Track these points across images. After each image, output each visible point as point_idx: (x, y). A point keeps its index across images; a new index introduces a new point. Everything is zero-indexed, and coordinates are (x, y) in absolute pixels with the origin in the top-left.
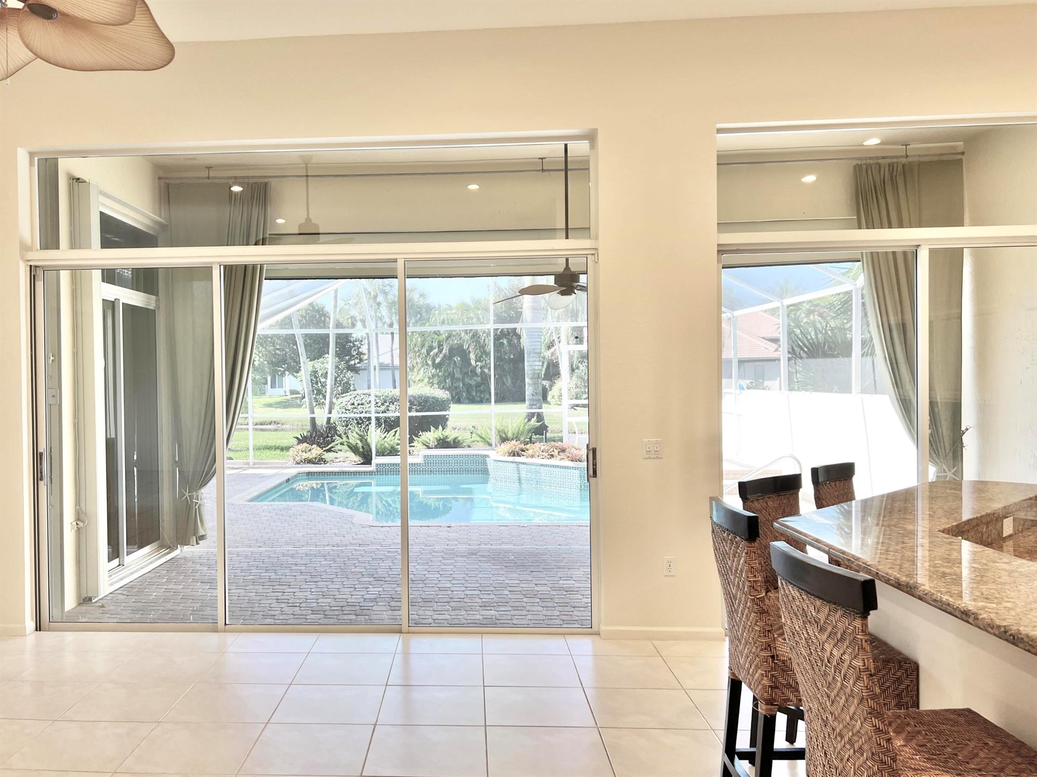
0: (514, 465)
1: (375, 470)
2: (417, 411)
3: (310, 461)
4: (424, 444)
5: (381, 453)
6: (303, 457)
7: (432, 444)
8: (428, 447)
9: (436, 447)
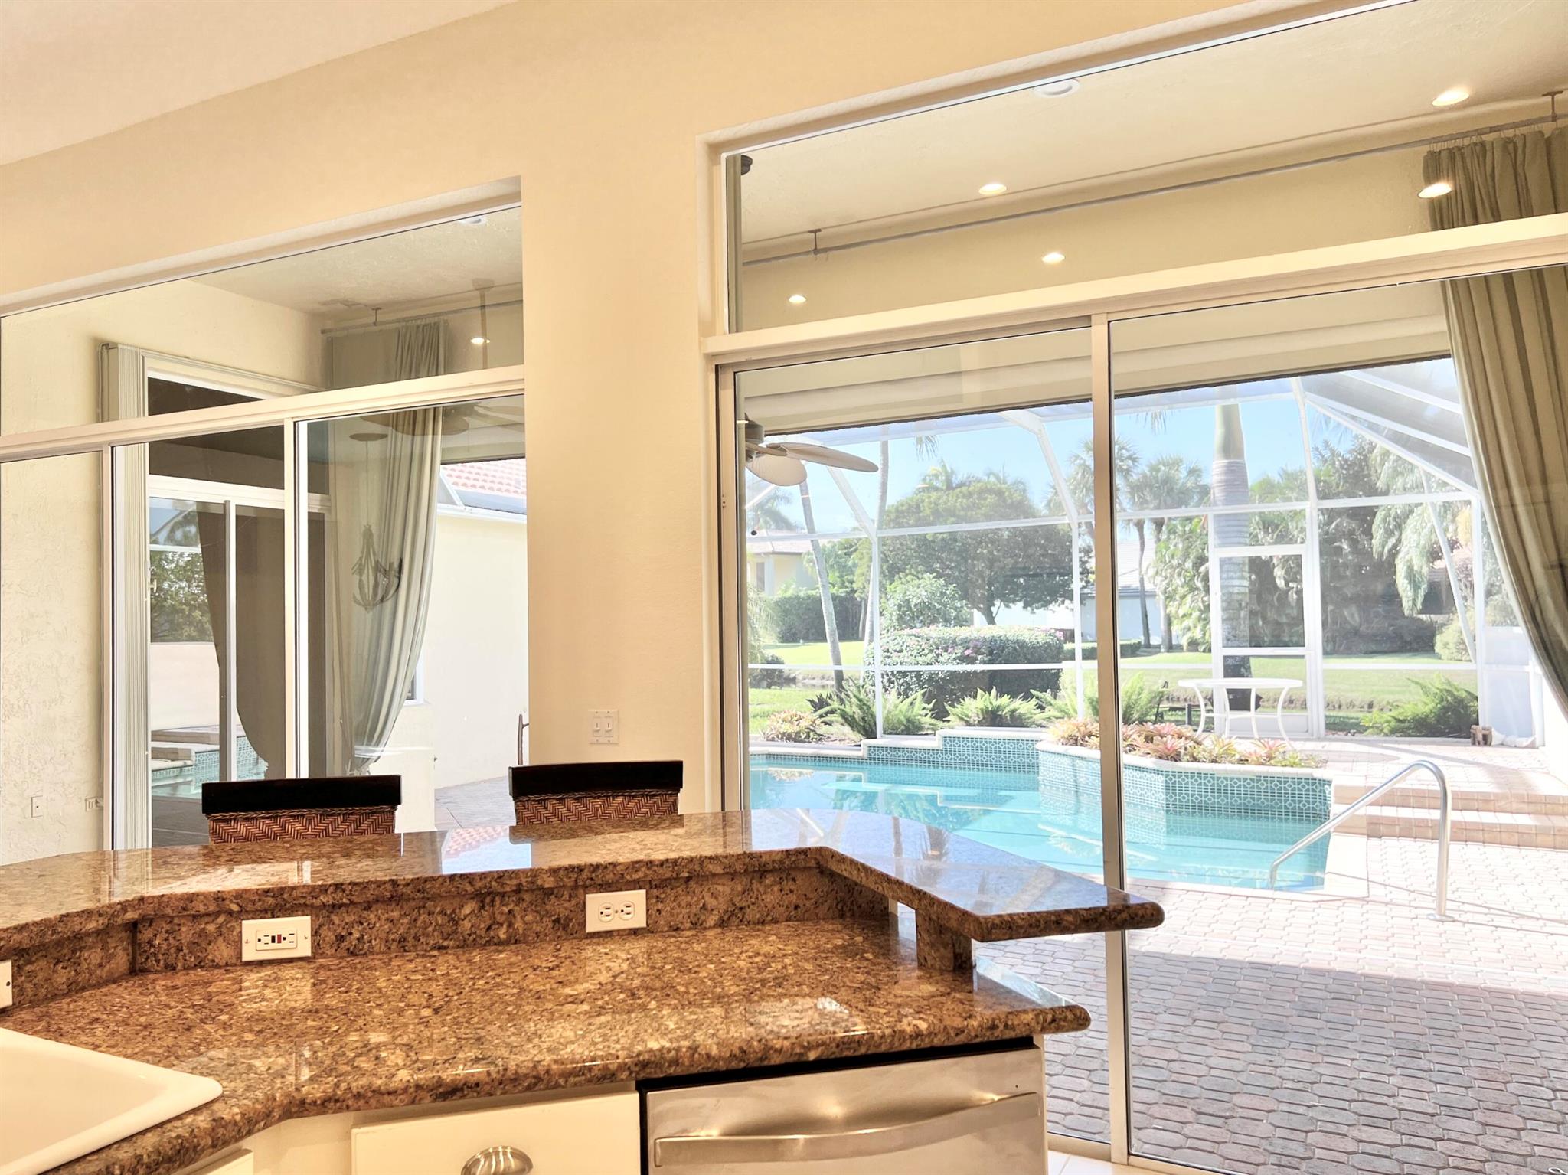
0: (1067, 761)
1: (866, 756)
2: (984, 663)
3: (788, 737)
4: (962, 719)
5: (892, 730)
6: (782, 731)
7: (974, 719)
8: (968, 724)
9: (980, 724)
